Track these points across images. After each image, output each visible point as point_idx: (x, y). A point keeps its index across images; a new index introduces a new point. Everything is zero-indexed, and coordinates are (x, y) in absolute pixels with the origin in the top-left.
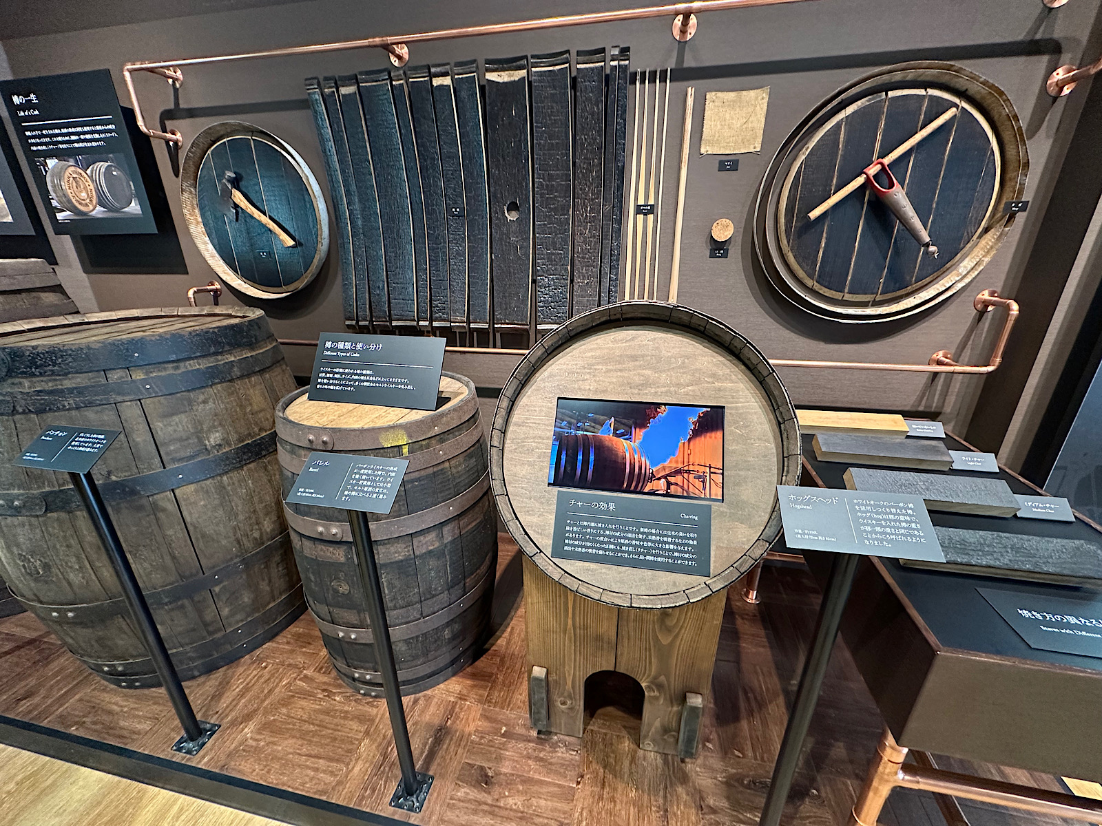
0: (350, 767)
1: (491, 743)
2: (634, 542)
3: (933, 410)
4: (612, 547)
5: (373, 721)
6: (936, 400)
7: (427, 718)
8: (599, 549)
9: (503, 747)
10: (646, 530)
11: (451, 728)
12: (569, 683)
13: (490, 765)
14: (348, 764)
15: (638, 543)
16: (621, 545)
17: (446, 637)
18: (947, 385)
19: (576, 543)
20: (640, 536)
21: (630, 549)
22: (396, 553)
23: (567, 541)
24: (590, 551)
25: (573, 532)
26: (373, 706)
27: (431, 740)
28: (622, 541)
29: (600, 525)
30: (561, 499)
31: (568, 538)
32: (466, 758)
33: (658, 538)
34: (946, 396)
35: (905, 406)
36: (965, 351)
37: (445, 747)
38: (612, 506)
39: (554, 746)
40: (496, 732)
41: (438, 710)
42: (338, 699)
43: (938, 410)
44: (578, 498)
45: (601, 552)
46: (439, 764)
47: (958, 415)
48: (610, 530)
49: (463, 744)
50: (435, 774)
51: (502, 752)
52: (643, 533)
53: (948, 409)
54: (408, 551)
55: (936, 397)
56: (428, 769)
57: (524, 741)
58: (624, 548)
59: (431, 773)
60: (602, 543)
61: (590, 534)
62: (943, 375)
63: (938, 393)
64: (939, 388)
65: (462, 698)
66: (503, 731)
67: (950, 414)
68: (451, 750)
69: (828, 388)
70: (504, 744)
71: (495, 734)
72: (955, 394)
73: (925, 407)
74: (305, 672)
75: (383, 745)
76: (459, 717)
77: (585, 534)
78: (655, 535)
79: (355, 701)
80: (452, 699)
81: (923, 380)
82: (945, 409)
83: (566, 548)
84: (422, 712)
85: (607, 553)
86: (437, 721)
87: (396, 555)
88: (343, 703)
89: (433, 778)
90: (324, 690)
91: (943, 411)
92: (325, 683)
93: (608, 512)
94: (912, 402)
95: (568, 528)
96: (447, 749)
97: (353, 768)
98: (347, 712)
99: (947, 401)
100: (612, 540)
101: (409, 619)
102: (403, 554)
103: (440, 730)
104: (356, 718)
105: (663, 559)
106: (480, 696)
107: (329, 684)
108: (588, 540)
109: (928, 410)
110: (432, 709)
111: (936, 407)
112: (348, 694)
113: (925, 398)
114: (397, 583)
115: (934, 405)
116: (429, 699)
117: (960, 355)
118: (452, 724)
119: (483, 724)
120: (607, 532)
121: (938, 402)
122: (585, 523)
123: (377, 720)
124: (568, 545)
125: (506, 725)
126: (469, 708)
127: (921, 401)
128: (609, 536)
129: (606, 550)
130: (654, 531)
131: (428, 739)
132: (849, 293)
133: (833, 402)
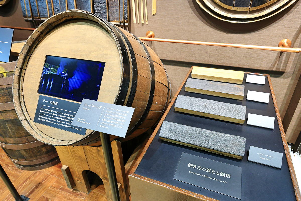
0: (4, 191)
1: (55, 191)
2: (61, 119)
3: (280, 70)
4: (54, 120)
5: (18, 177)
6: (282, 65)
7: (37, 179)
8: (49, 120)
9: (58, 193)
10: (66, 114)
11: (43, 184)
12: (77, 173)
13: (51, 198)
14: (3, 190)
15: (63, 119)
16: (57, 119)
17: (44, 151)
18: (288, 58)
19: (42, 117)
20: (64, 117)
21: (60, 121)
22: (10, 116)
23: (39, 116)
24: (46, 121)
25: (42, 113)
26: (20, 172)
27: (35, 186)
28: (58, 118)
29: (51, 111)
30: (41, 98)
31: (40, 115)
32: (44, 194)
33: (70, 118)
34: (287, 63)
35: (267, 68)
36: (298, 39)
37: (38, 190)
38: (57, 103)
39: (77, 195)
40: (58, 187)
41: (42, 177)
42: (10, 168)
43: (283, 71)
44: (46, 99)
45: (50, 122)
46: (33, 195)
47: (293, 73)
48: (55, 113)
49: (44, 190)
50: (31, 198)
51: (57, 194)
52: (65, 116)
53: (288, 70)
54: (15, 116)
55: (283, 64)
56: (29, 196)
57: (67, 192)
58: (58, 121)
59: (29, 198)
60: (51, 118)
61: (48, 114)
62: (286, 53)
63: (283, 61)
64: (284, 59)
65: (52, 174)
66: (61, 188)
67: (289, 73)
68: (40, 191)
69: (228, 57)
70: (59, 192)
71: (58, 188)
72: (292, 62)
73: (277, 69)
74: (3, 157)
75: (18, 186)
76: (48, 180)
77: (46, 114)
78: (69, 117)
79: (15, 170)
80: (49, 174)
81: (276, 54)
82: (287, 70)
83: (39, 119)
84: (36, 177)
85: (52, 122)
86: (39, 181)
87: (10, 117)
88: (11, 170)
89: (29, 199)
90: (6, 165)
91: (286, 71)
92: (8, 162)
93: (55, 106)
94: (270, 66)
95: (40, 111)
96: (39, 191)
97: (5, 192)
98: (11, 173)
99: (288, 66)
100: (54, 117)
101: (23, 142)
102: (13, 117)
103: (39, 184)
104: (13, 176)
105: (70, 127)
106: (59, 174)
107: (9, 163)
108: (47, 117)
109: (278, 70)
110: (40, 176)
111: (282, 69)
112: (14, 167)
113: (277, 64)
114: (13, 128)
115: (281, 68)
116: (41, 172)
117: (295, 42)
118: (44, 182)
119: (54, 184)
120: (53, 114)
121: (283, 67)
122: (47, 110)
123: (20, 177)
124: (40, 118)
125: (63, 186)
126: (53, 178)
127: (274, 65)
128: (54, 116)
129: (52, 121)
130: (69, 115)
131: (34, 186)
132: (236, 6)
133: (231, 64)
